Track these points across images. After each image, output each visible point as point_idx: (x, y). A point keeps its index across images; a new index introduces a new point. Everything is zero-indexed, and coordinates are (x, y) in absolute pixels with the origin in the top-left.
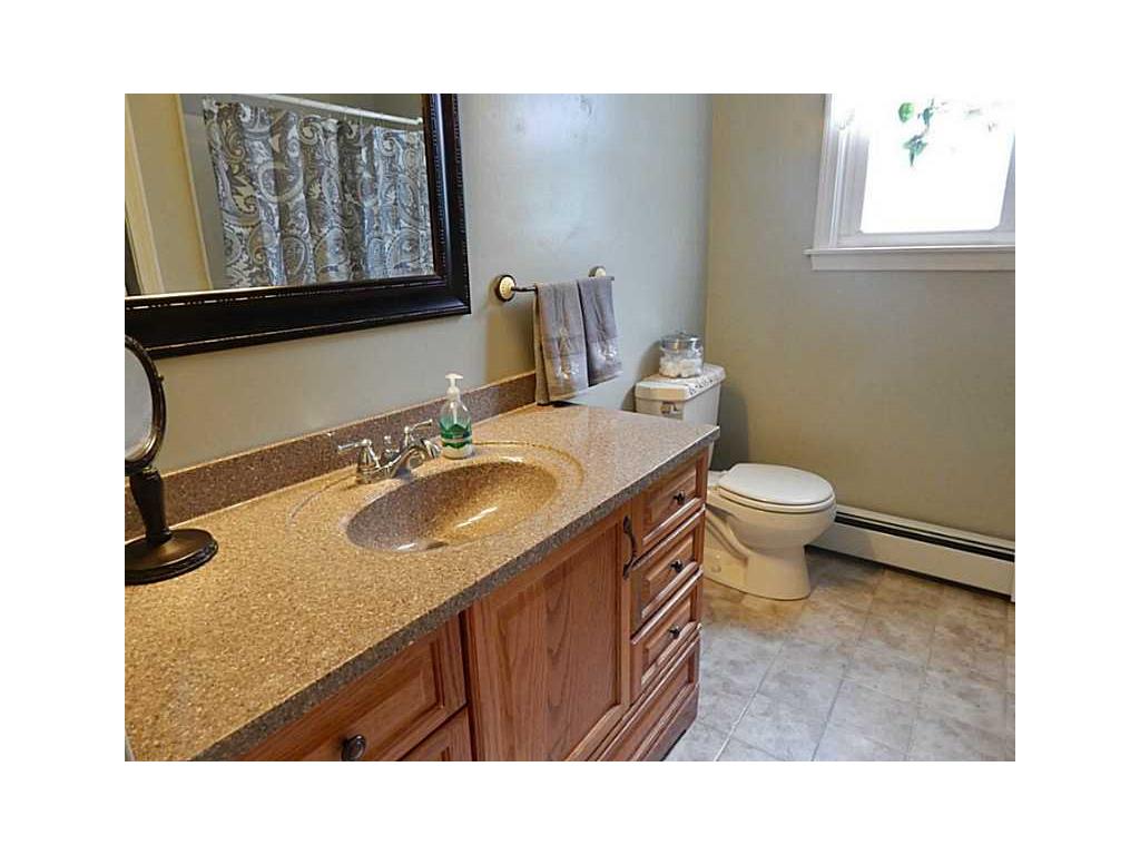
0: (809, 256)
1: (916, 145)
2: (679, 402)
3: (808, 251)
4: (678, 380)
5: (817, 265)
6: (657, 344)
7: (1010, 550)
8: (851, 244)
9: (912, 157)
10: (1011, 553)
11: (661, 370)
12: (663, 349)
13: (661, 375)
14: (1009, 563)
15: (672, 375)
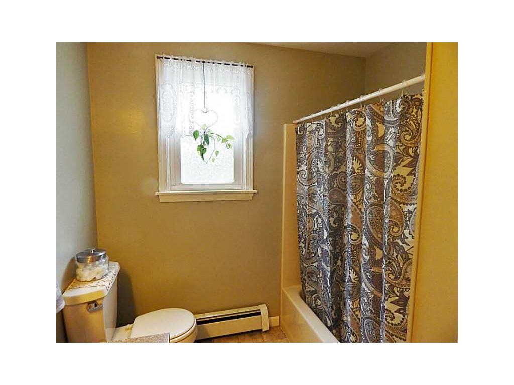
0: (158, 195)
1: (202, 150)
2: (100, 299)
3: (157, 193)
4: (95, 283)
5: (162, 199)
6: (73, 260)
7: (257, 310)
8: (177, 190)
9: (202, 155)
10: (258, 312)
11: (78, 278)
12: (78, 263)
13: (80, 281)
14: (259, 316)
15: (89, 279)
